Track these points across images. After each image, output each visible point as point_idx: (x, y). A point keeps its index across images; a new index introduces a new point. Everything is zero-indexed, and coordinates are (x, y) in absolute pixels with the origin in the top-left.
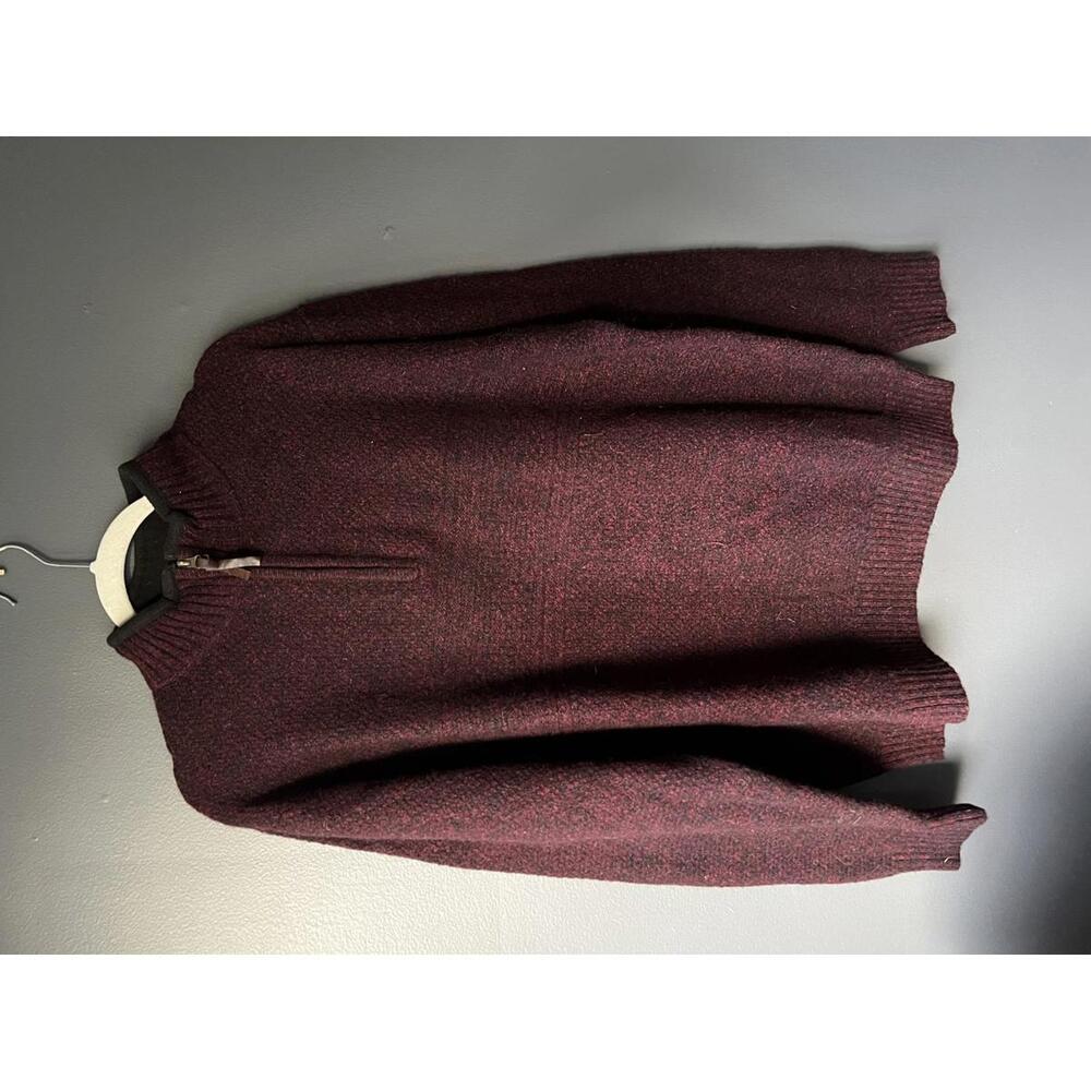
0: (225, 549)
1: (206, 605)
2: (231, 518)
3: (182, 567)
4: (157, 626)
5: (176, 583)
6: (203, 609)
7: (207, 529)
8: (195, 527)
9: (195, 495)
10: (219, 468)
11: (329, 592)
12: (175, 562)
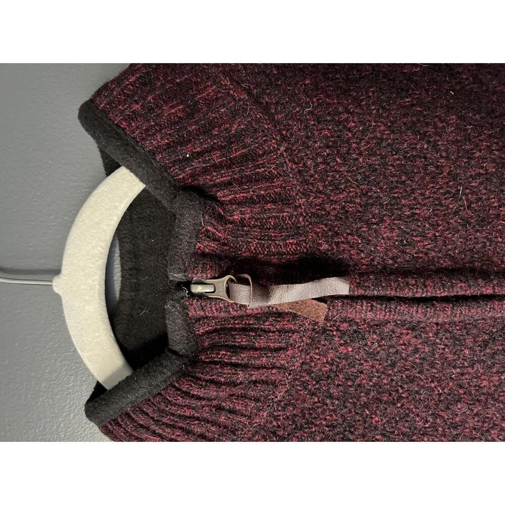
0: (275, 260)
1: (244, 367)
2: (283, 200)
3: (201, 296)
4: (163, 406)
5: (190, 323)
6: (241, 376)
7: (242, 223)
8: (221, 219)
9: (216, 158)
10: (257, 102)
11: (469, 342)
12: (188, 284)
